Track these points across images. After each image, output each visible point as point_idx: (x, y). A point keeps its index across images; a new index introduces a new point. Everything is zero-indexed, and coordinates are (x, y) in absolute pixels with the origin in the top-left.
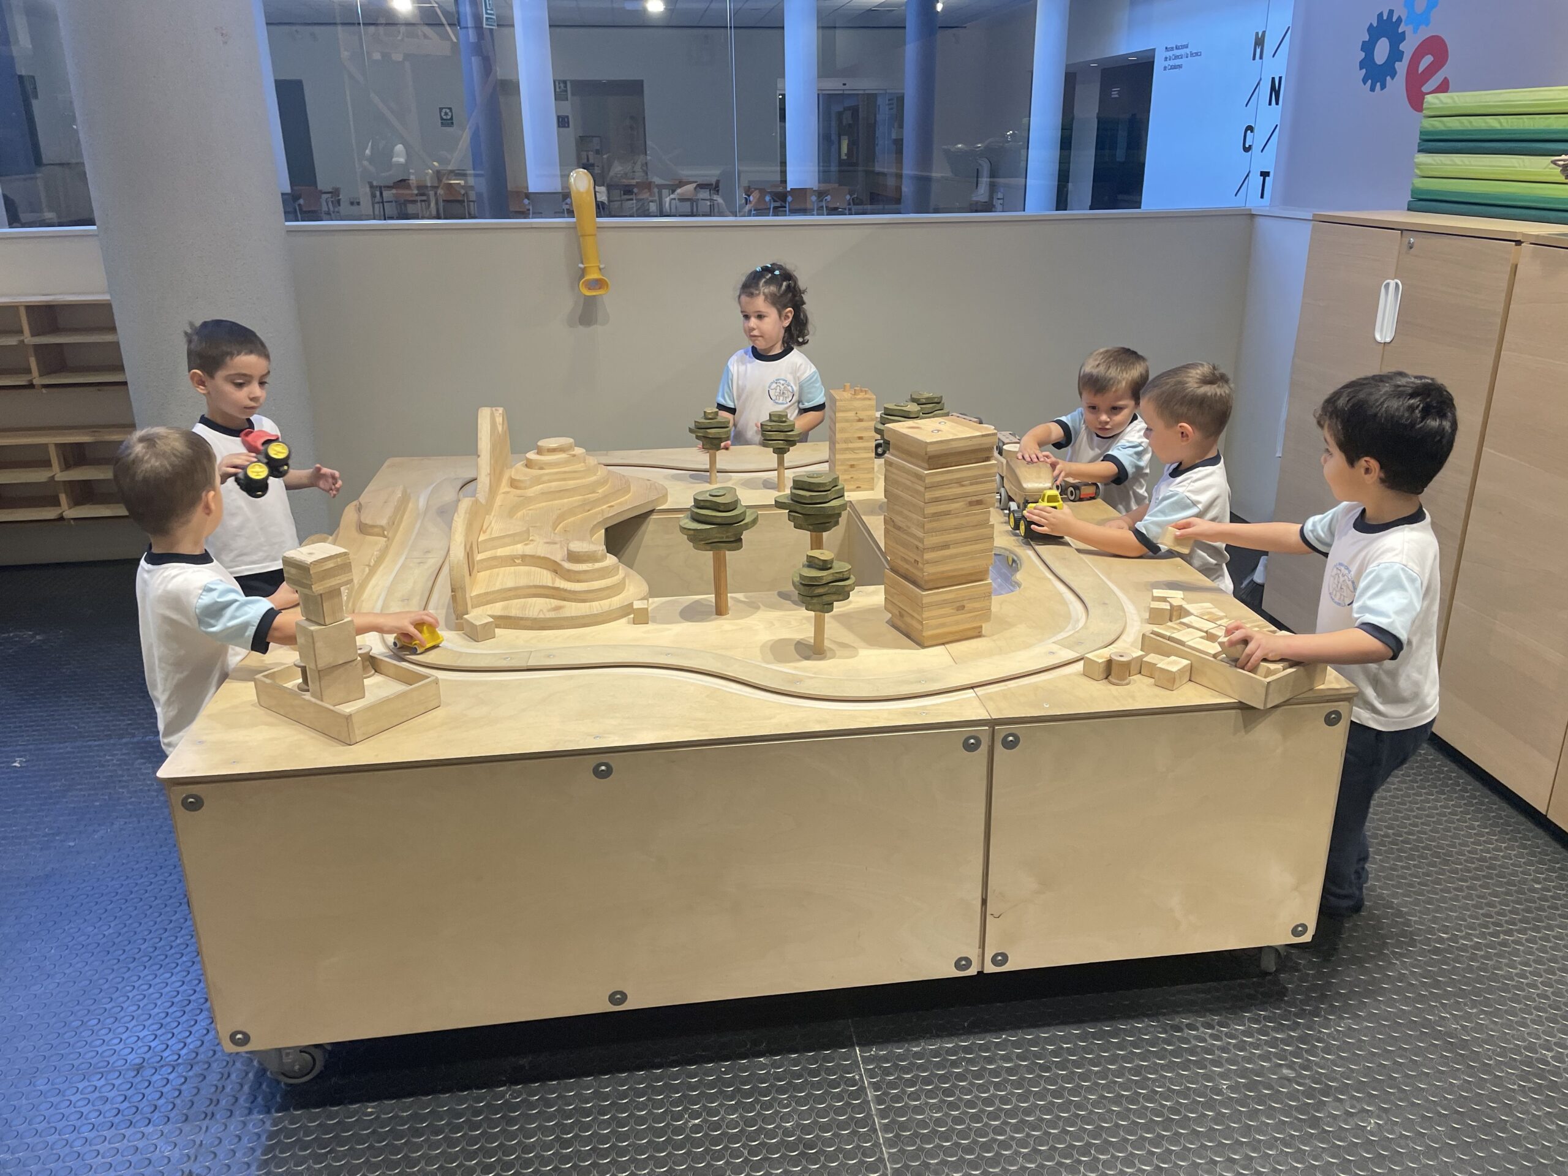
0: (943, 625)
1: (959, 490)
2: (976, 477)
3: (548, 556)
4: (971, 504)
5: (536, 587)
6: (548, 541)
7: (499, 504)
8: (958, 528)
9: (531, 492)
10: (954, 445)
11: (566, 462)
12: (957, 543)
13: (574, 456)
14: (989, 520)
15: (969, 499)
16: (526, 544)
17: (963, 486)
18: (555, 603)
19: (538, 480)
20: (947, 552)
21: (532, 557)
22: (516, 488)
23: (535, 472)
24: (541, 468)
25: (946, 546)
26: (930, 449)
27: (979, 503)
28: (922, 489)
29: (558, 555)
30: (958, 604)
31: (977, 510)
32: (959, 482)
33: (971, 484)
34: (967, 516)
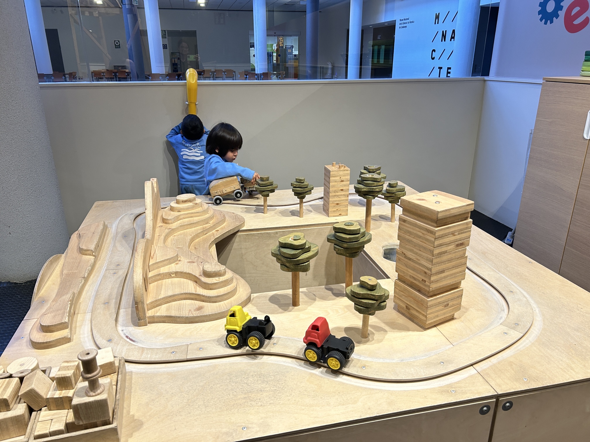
0: (437, 316)
1: (452, 238)
2: (461, 230)
3: (191, 272)
4: (458, 245)
5: (185, 294)
6: (190, 260)
7: (158, 235)
8: (450, 261)
9: (174, 225)
10: (453, 212)
11: (192, 208)
12: (449, 269)
13: (196, 204)
14: (465, 254)
15: (457, 243)
16: (177, 264)
17: (455, 235)
18: (198, 303)
19: (177, 218)
20: (443, 275)
21: (182, 273)
22: (166, 223)
23: (176, 214)
24: (179, 211)
25: (443, 271)
26: (440, 215)
27: (462, 244)
28: (433, 239)
29: (197, 272)
30: (445, 303)
31: (461, 249)
32: (453, 234)
33: (459, 234)
34: (455, 252)
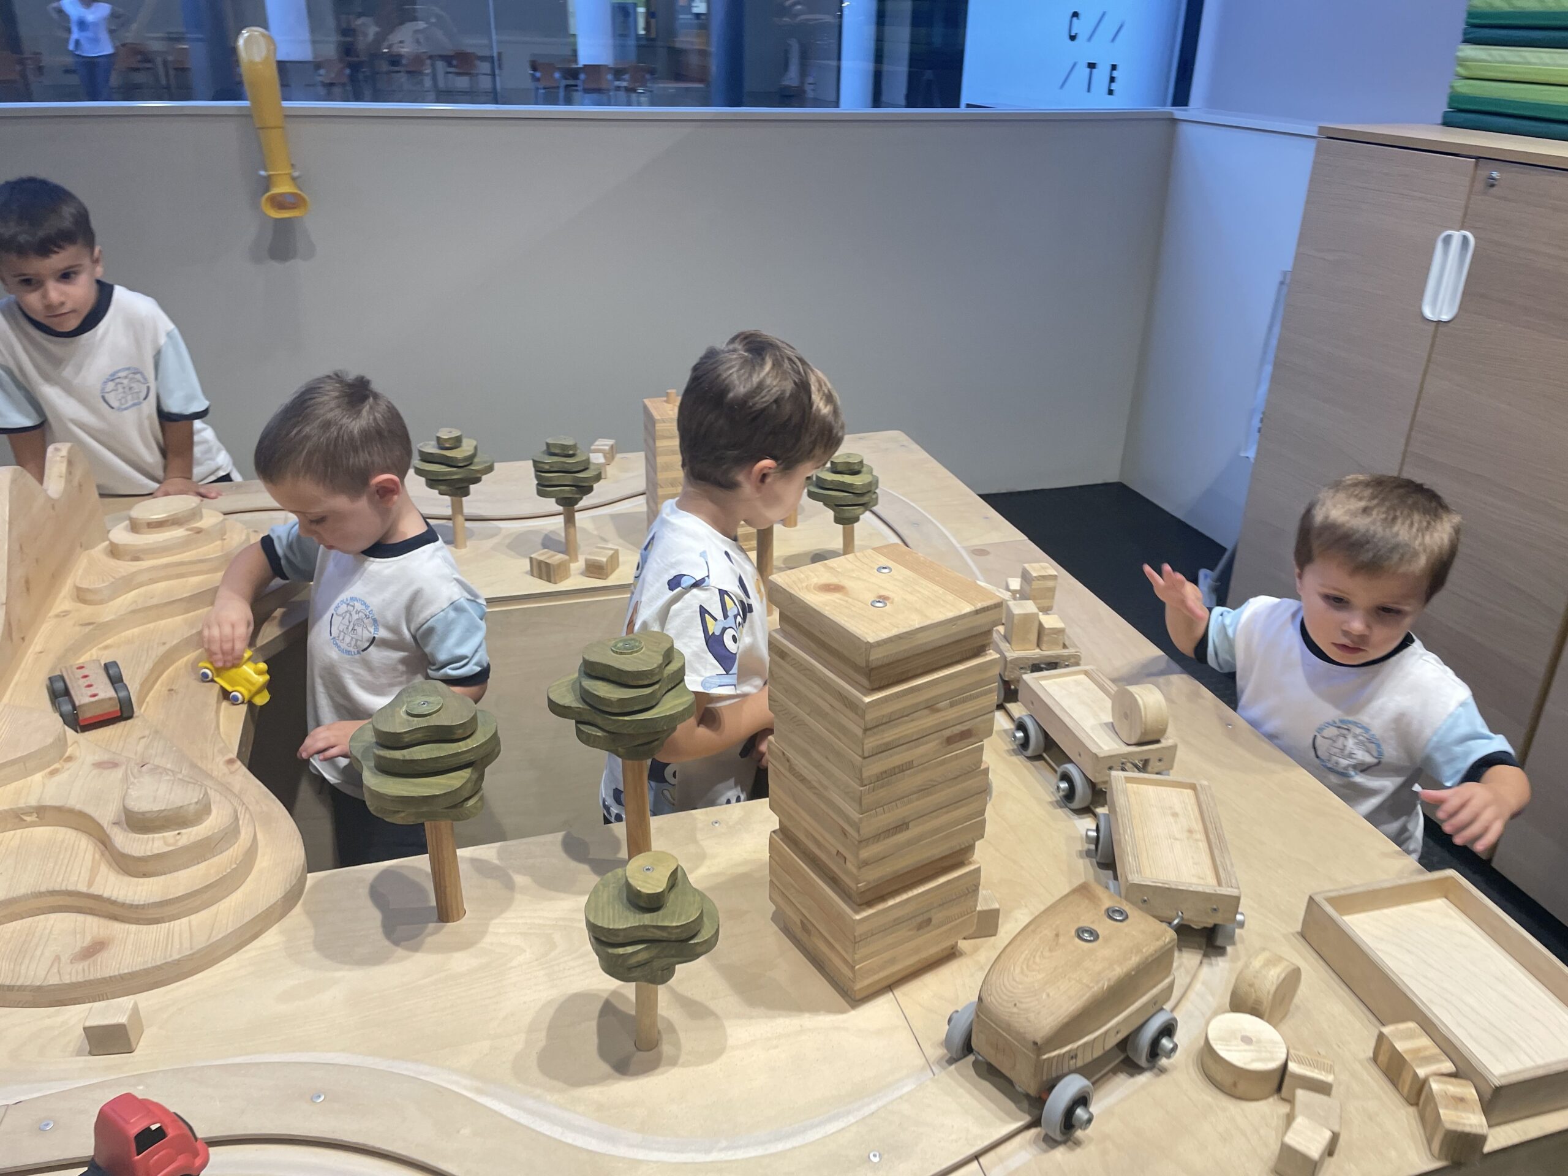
0: (892, 961)
1: (928, 721)
2: (962, 690)
3: (90, 810)
4: (950, 741)
6: (106, 757)
7: (38, 648)
8: (925, 790)
9: (109, 612)
10: (923, 639)
11: (184, 544)
12: (921, 816)
13: (199, 531)
14: (980, 761)
15: (947, 733)
16: (53, 773)
17: (938, 710)
18: (93, 926)
19: (128, 583)
20: (902, 837)
21: (59, 809)
22: (84, 601)
23: (126, 567)
24: (136, 559)
25: (902, 826)
26: (876, 656)
27: (966, 735)
28: (859, 732)
30: (919, 919)
31: (962, 749)
32: (931, 707)
33: (952, 705)
34: (943, 762)
